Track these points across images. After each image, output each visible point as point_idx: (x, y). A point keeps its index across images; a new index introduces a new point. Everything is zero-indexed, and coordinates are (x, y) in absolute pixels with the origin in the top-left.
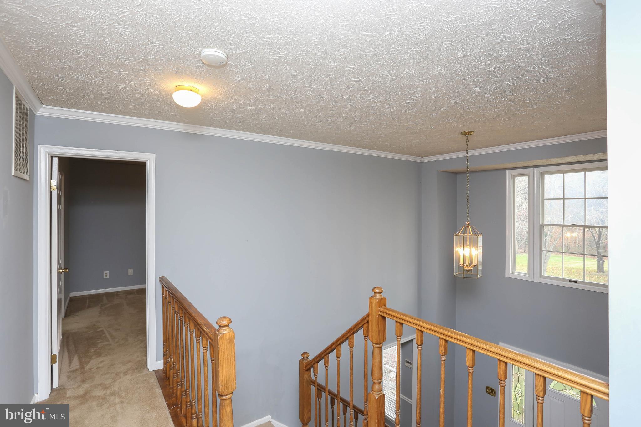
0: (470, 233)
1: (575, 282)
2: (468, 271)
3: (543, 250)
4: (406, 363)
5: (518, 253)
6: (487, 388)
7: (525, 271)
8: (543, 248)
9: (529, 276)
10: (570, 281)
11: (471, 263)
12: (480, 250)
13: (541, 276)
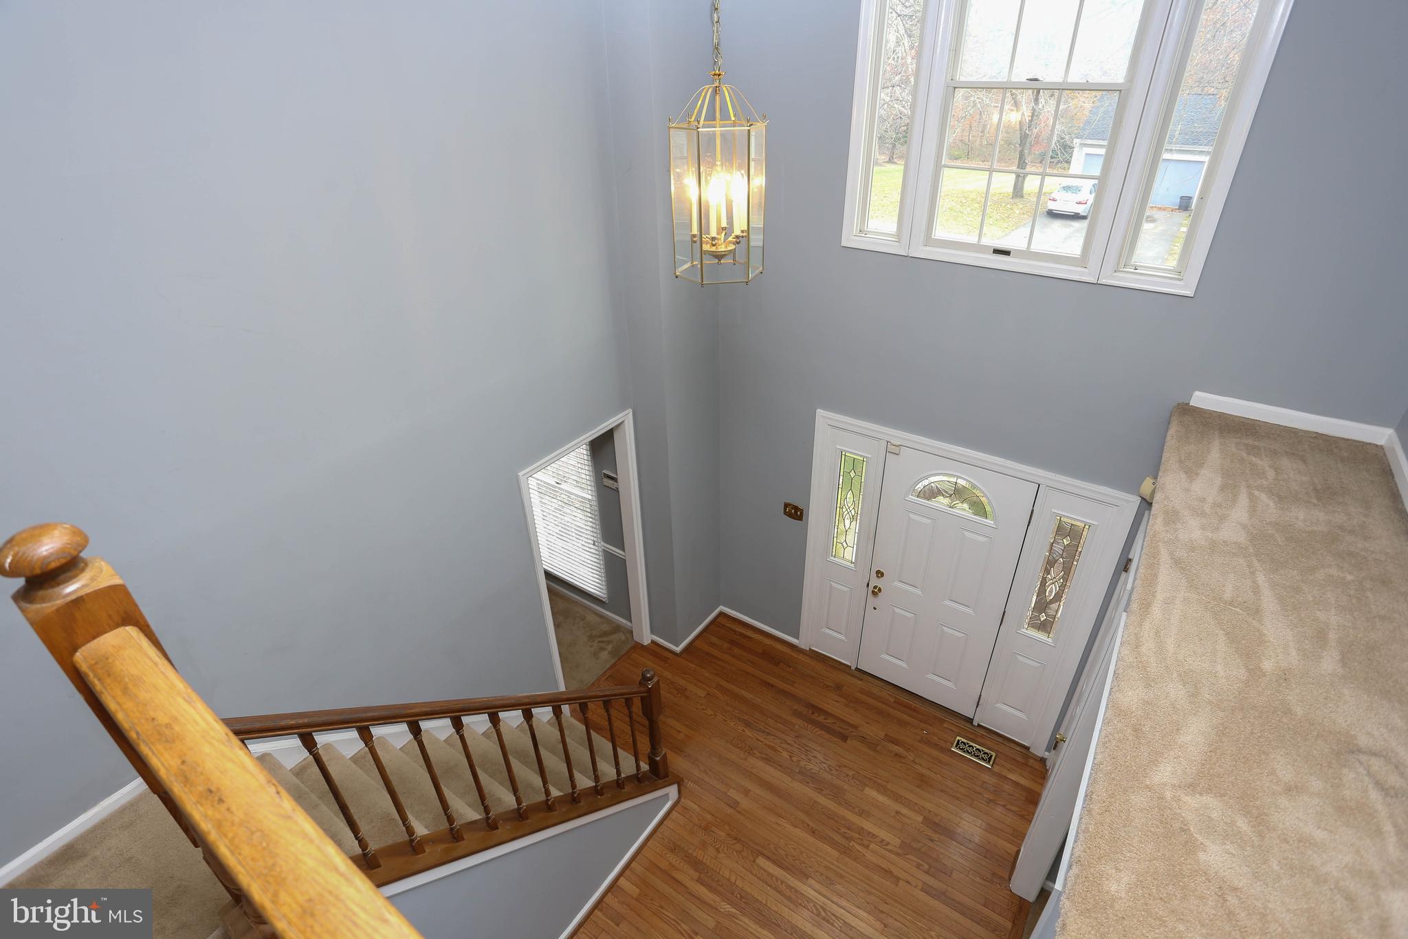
0: (725, 116)
1: (1006, 253)
2: (719, 256)
3: (943, 163)
4: (605, 480)
5: (876, 163)
6: (786, 505)
7: (890, 226)
8: (943, 161)
9: (899, 242)
10: (997, 252)
11: (728, 230)
12: (759, 181)
13: (929, 240)
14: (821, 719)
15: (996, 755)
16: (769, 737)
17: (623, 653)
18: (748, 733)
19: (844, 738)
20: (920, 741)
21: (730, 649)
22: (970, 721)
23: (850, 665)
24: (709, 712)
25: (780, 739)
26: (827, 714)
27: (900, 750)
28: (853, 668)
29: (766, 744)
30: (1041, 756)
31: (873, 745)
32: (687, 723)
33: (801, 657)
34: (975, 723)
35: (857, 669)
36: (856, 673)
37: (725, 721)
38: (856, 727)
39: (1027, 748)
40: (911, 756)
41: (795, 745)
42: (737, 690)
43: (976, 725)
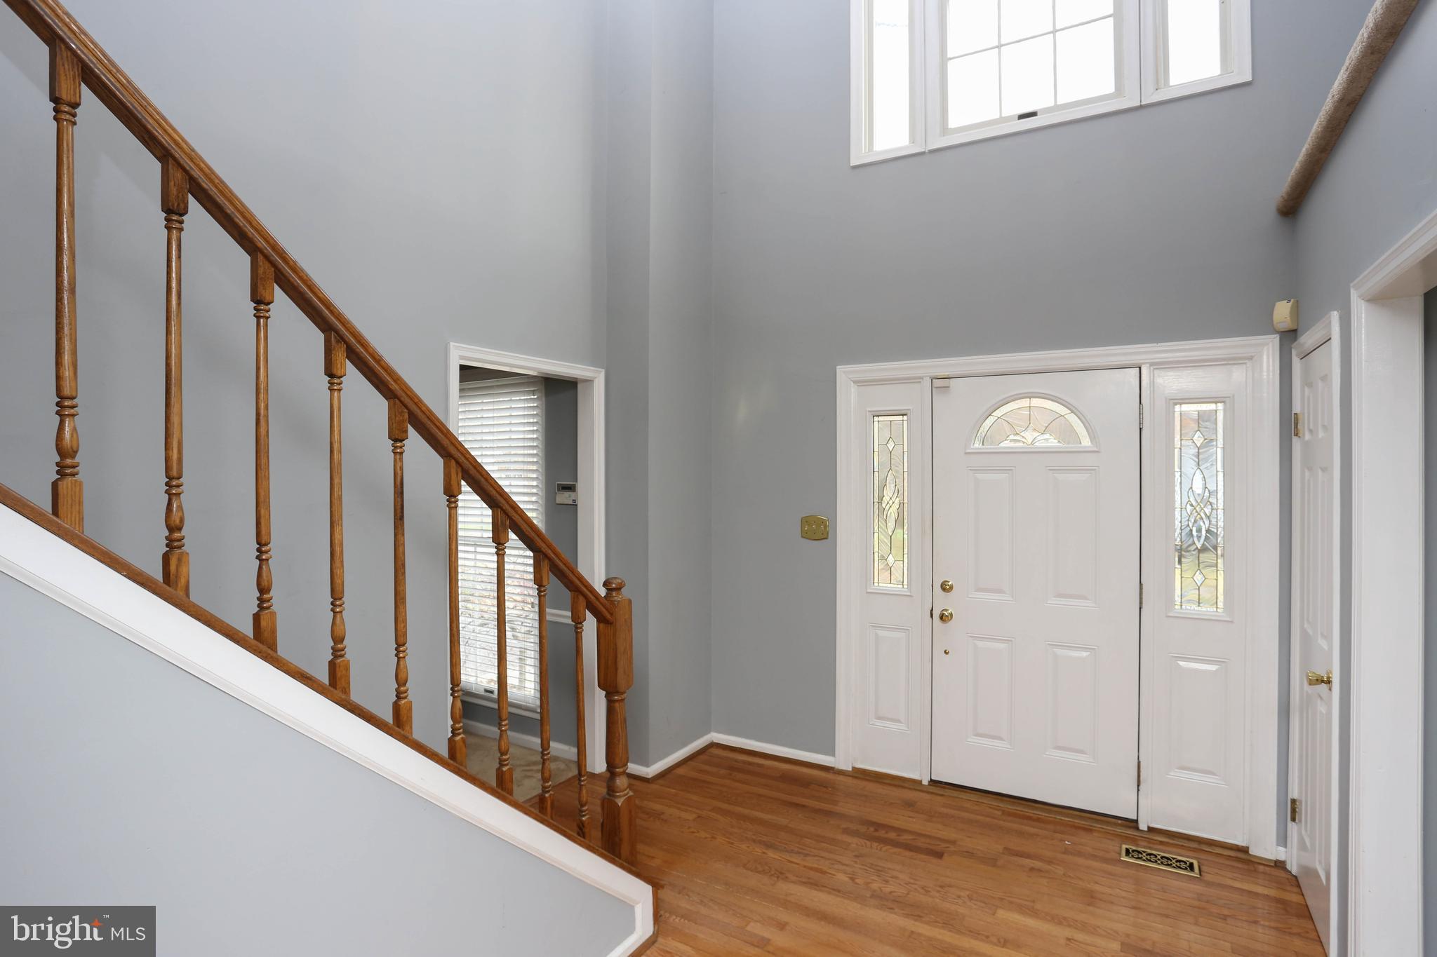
1: (1033, 114)
6: (806, 522)
10: (1022, 117)
13: (945, 130)
14: (892, 835)
15: (1199, 862)
16: (808, 858)
17: (561, 781)
18: (771, 854)
19: (939, 855)
20: (1064, 853)
21: (731, 774)
22: (1134, 823)
23: (919, 779)
24: (703, 834)
25: (829, 859)
26: (900, 831)
27: (1037, 864)
28: (925, 782)
29: (805, 867)
30: (1275, 859)
31: (992, 861)
32: (665, 847)
33: (841, 778)
34: (1143, 826)
35: (932, 782)
36: (933, 789)
37: (732, 843)
38: (954, 842)
39: (1245, 850)
40: (1060, 871)
41: (856, 865)
42: (746, 812)
43: (1146, 829)
